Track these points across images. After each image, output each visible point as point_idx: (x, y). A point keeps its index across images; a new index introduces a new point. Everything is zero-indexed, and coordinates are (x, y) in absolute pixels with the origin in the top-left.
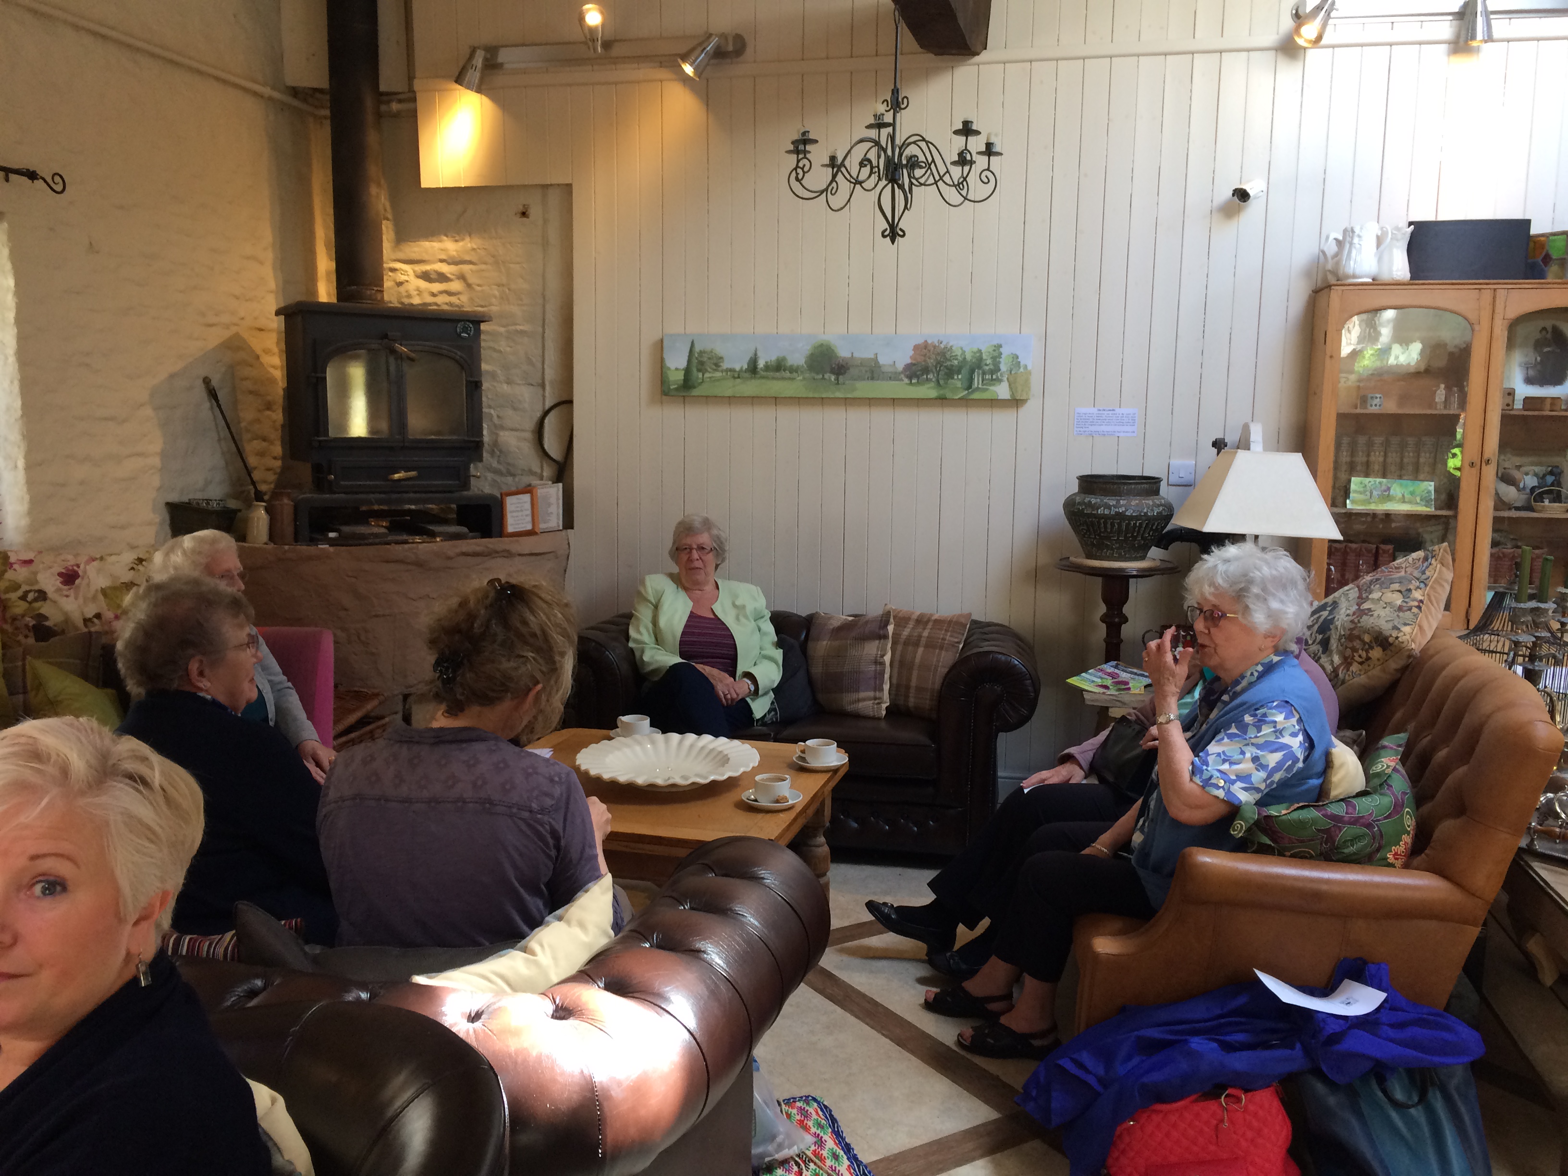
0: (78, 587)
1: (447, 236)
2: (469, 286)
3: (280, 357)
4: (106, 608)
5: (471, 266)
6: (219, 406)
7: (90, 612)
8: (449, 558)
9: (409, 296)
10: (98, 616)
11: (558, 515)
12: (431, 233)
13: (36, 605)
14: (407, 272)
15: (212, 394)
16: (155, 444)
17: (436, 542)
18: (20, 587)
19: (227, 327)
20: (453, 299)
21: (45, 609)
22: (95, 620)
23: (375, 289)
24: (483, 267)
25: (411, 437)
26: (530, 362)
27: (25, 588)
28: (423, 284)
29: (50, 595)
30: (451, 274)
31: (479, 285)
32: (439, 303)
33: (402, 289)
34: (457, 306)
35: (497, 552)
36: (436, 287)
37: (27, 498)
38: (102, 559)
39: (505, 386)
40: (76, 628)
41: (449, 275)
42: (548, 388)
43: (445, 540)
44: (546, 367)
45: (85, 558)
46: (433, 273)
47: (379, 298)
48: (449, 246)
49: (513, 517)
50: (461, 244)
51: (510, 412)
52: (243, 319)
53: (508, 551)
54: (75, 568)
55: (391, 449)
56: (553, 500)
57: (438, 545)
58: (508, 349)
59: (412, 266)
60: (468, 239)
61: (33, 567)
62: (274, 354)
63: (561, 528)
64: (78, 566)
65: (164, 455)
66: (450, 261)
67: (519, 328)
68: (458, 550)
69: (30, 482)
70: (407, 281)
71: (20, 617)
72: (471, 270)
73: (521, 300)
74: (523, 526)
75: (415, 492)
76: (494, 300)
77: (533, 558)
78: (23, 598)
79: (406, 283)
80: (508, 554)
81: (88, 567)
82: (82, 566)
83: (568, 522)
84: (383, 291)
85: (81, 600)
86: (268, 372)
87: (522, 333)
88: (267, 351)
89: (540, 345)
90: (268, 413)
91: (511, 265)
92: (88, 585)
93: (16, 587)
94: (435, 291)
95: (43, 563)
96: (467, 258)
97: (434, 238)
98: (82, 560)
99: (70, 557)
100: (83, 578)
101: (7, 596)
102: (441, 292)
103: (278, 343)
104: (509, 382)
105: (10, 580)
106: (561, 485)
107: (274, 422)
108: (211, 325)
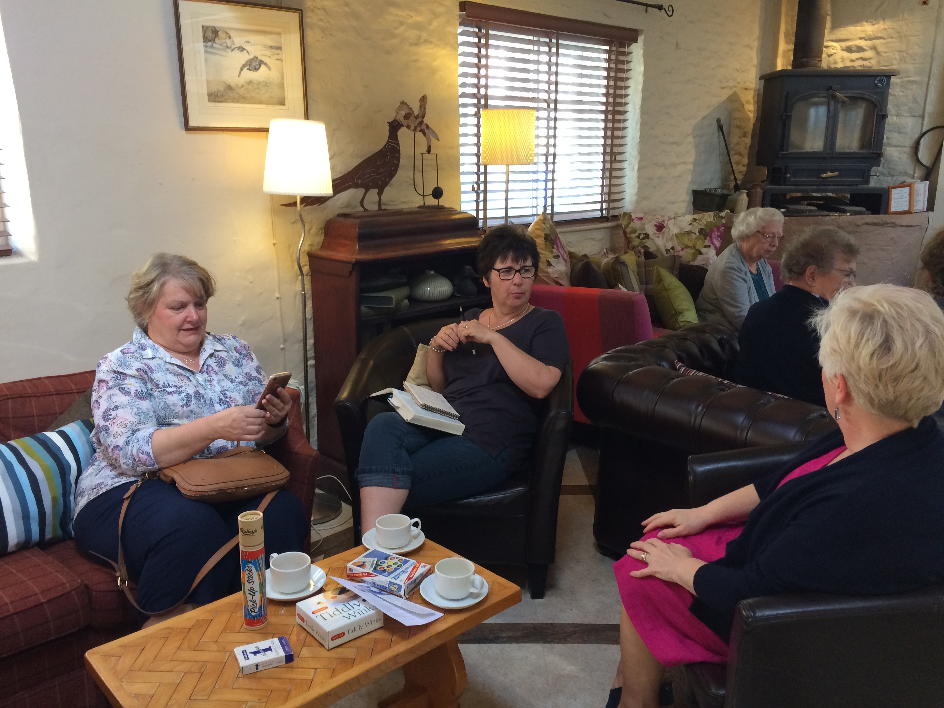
0: (664, 233)
1: (867, 22)
2: (878, 53)
3: (754, 105)
4: (677, 244)
5: (882, 41)
6: (723, 135)
7: (669, 246)
8: (858, 226)
9: (835, 63)
10: (673, 248)
11: (924, 201)
12: (856, 20)
13: (644, 241)
14: (836, 47)
15: (720, 128)
16: (691, 157)
17: (847, 216)
18: (636, 231)
19: (731, 88)
20: (866, 63)
21: (648, 243)
22: (671, 250)
23: (818, 59)
24: (890, 40)
25: (836, 151)
26: (915, 101)
27: (639, 232)
28: (846, 54)
29: (650, 236)
30: (868, 47)
31: (885, 53)
32: (856, 66)
33: (831, 59)
34: (868, 67)
35: (887, 224)
36: (855, 56)
37: (637, 185)
38: (675, 218)
39: (895, 118)
40: (662, 254)
41: (865, 48)
42: (926, 118)
43: (852, 215)
44: (927, 104)
45: (667, 218)
46: (854, 46)
47: (819, 65)
48: (868, 28)
49: (895, 202)
50: (876, 26)
51: (896, 135)
52: (739, 83)
53: (894, 223)
54: (663, 223)
55: (824, 158)
56: (921, 192)
57: (847, 218)
58: (901, 93)
59: (840, 43)
60: (882, 22)
61: (642, 221)
62: (751, 104)
63: (925, 210)
64: (664, 222)
65: (695, 164)
66: (867, 38)
67: (910, 79)
68: (863, 221)
69: (639, 177)
70: (835, 53)
71: (636, 247)
72: (881, 43)
73: (915, 60)
74: (903, 208)
75: (834, 185)
76: (895, 62)
77: (907, 229)
78: (638, 237)
79: (835, 55)
80: (894, 225)
81: (669, 222)
82: (666, 222)
83: (931, 207)
84: (821, 61)
85: (665, 240)
86: (747, 115)
87: (912, 82)
88: (748, 102)
89: (925, 90)
90: (744, 139)
91: (911, 38)
92: (669, 231)
93: (634, 231)
94: (854, 58)
95: (648, 219)
96: (879, 35)
97: (858, 24)
98: (666, 219)
99: (660, 217)
100: (666, 228)
101: (631, 236)
102: (857, 59)
103: (754, 97)
104: (898, 115)
105: (632, 228)
106: (928, 182)
107: (746, 144)
108: (724, 88)
